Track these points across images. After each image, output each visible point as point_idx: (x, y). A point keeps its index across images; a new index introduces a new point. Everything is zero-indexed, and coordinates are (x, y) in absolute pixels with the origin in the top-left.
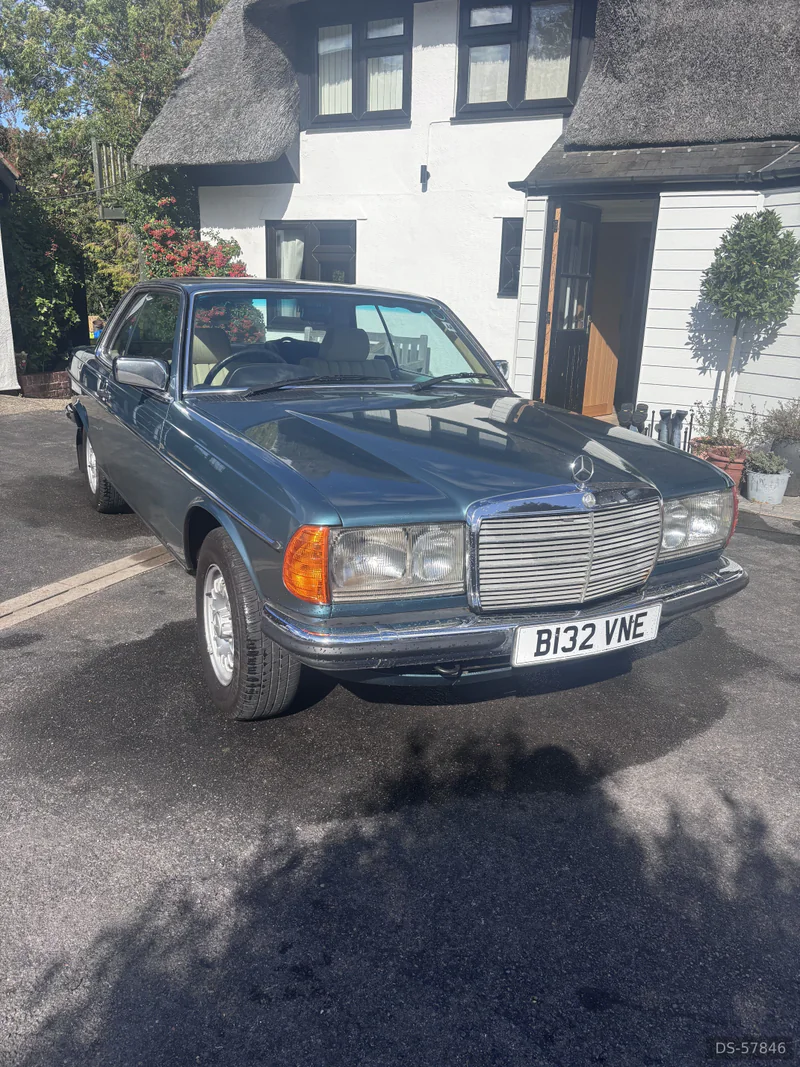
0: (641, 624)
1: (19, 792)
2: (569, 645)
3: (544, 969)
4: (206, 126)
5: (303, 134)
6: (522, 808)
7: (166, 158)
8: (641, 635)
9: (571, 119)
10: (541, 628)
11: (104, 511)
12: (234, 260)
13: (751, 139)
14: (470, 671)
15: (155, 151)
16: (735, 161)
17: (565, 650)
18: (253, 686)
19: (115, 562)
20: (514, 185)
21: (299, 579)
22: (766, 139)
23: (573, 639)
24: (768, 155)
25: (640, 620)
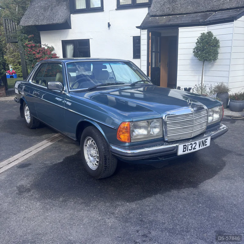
0: (206, 142)
1: (47, 204)
2: (191, 149)
3: (204, 228)
4: (42, 14)
5: (72, 15)
6: (183, 192)
7: (30, 23)
8: (206, 145)
9: (151, 8)
10: (184, 144)
11: (32, 129)
12: (52, 53)
13: (202, 12)
14: (165, 158)
15: (27, 21)
16: (198, 18)
17: (190, 150)
18: (106, 168)
19: (42, 142)
20: (137, 27)
21: (122, 137)
22: (206, 12)
23: (192, 147)
24: (207, 16)
25: (206, 141)
